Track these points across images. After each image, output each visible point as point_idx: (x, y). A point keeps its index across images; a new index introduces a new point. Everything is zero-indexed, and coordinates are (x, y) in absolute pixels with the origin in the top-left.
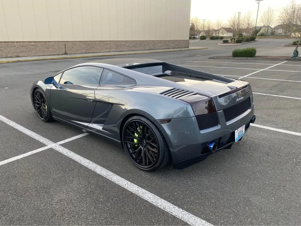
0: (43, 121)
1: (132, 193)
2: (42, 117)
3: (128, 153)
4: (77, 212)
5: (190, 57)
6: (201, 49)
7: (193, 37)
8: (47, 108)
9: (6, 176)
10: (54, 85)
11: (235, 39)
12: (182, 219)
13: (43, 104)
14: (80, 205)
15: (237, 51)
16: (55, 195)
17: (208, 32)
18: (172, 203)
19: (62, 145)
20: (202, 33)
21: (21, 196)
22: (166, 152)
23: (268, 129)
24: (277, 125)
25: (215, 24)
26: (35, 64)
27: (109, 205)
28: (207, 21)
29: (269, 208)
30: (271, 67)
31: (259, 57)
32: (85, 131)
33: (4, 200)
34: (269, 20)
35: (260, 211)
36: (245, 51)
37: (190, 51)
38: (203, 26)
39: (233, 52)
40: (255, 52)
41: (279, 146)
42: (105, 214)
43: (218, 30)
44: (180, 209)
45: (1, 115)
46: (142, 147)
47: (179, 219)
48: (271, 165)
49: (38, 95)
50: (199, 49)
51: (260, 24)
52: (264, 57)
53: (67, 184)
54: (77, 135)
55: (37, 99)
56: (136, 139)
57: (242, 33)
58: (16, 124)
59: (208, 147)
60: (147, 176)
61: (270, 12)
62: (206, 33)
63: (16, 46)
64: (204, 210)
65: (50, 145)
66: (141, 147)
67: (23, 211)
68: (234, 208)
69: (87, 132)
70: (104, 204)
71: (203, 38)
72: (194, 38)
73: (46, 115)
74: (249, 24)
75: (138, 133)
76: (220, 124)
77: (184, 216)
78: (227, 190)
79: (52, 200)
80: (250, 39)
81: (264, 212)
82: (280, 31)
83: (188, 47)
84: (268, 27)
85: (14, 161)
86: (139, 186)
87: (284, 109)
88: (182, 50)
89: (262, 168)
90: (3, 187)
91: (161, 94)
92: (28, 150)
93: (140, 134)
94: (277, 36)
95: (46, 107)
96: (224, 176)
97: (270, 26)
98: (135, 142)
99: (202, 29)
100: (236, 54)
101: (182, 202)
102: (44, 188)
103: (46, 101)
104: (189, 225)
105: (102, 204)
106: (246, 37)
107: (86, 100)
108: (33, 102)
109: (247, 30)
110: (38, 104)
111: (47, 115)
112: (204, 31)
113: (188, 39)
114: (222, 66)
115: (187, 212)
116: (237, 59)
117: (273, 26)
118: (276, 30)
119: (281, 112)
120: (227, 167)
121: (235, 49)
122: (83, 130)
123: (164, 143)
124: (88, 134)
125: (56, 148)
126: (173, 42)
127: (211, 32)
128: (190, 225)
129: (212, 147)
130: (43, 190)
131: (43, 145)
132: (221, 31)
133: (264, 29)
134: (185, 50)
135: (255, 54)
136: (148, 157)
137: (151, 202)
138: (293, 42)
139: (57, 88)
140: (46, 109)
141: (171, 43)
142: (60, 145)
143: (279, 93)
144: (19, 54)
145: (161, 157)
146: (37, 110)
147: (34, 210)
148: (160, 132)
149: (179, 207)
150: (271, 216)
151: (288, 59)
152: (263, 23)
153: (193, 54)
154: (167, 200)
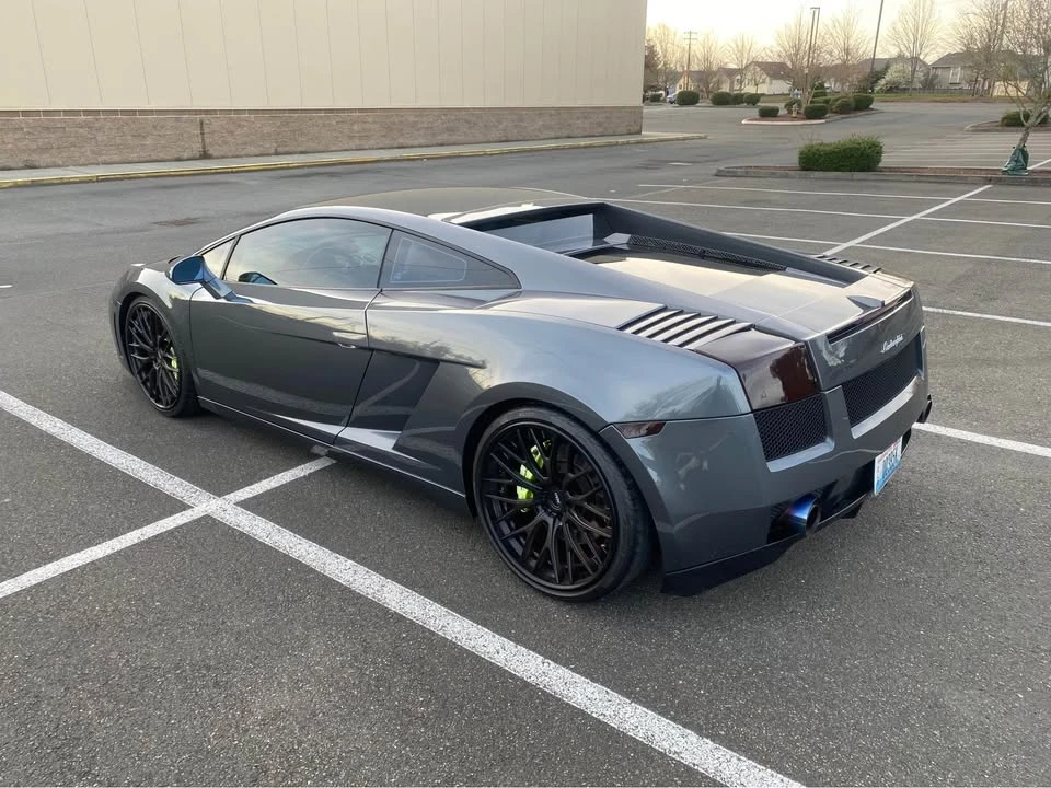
0: (162, 412)
1: (526, 685)
2: (158, 401)
3: (497, 537)
4: (341, 758)
5: (646, 167)
6: (684, 139)
7: (650, 93)
8: (179, 367)
9: (60, 624)
10: (205, 284)
11: (800, 105)
12: (719, 779)
13: (160, 353)
14: (349, 731)
15: (818, 150)
16: (250, 692)
17: (704, 76)
18: (674, 719)
19: (245, 504)
20: (681, 82)
21: (129, 701)
22: (640, 539)
23: (962, 437)
24: (991, 422)
25: (729, 49)
26: (95, 194)
27: (452, 729)
28: (701, 39)
29: (1012, 732)
30: (938, 206)
31: (890, 169)
32: (323, 451)
33: (70, 717)
34: (919, 38)
35: (984, 740)
36: (844, 150)
37: (646, 145)
38: (687, 55)
39: (801, 153)
40: (880, 153)
41: (1011, 500)
42: (442, 763)
43: (739, 71)
44: (705, 739)
45: (4, 389)
46: (550, 515)
47: (707, 777)
48: (995, 572)
49: (143, 320)
50: (678, 139)
51: (886, 51)
52: (908, 170)
53: (287, 650)
54: (292, 467)
55: (138, 334)
56: (524, 485)
57: (824, 83)
58: (66, 426)
59: (790, 517)
60: (569, 618)
61: (924, 8)
62: (700, 80)
63: (22, 129)
64: (790, 742)
65: (204, 505)
66: (542, 515)
67: (144, 759)
68: (894, 734)
69: (331, 455)
70: (433, 725)
71: (687, 99)
72: (656, 99)
73: (174, 392)
74: (847, 51)
75: (532, 465)
76: (832, 437)
77: (724, 765)
78: (856, 667)
79: (243, 713)
80: (853, 104)
81: (998, 747)
82: (956, 75)
83: (639, 132)
84: (915, 60)
85: (83, 568)
86: (546, 658)
87: (1005, 362)
88: (617, 144)
89: (967, 582)
90: (56, 667)
91: (623, 328)
92: (126, 525)
93: (539, 469)
94: (946, 91)
95: (174, 364)
96: (839, 614)
97: (921, 57)
98: (520, 497)
99: (683, 67)
100: (815, 162)
101: (708, 714)
102: (208, 668)
103: (175, 342)
104: (715, 783)
105: (424, 724)
106: (837, 96)
107: (335, 344)
108: (124, 345)
109: (840, 71)
110: (142, 352)
111: (179, 393)
112: (690, 74)
113: (638, 102)
114: (769, 203)
115: (731, 752)
116: (816, 179)
117: (930, 59)
118: (939, 72)
119: (997, 375)
120: (844, 582)
121: (807, 143)
122: (315, 447)
123: (634, 505)
124: (334, 462)
125: (227, 517)
126: (587, 112)
127: (715, 79)
128: (722, 785)
129: (805, 517)
130: (204, 676)
131: (180, 506)
132: (749, 76)
133: (899, 66)
134: (628, 143)
135: (879, 161)
136: (572, 551)
137: (601, 717)
138: (1001, 116)
139: (217, 296)
140: (172, 372)
141: (578, 118)
142: (238, 504)
143: (982, 305)
144: (35, 157)
145: (622, 553)
146: (139, 373)
147: (184, 754)
148: (620, 464)
149: (699, 731)
150: (1024, 762)
151: (993, 178)
152: (899, 47)
153: (658, 159)
154: (654, 709)
